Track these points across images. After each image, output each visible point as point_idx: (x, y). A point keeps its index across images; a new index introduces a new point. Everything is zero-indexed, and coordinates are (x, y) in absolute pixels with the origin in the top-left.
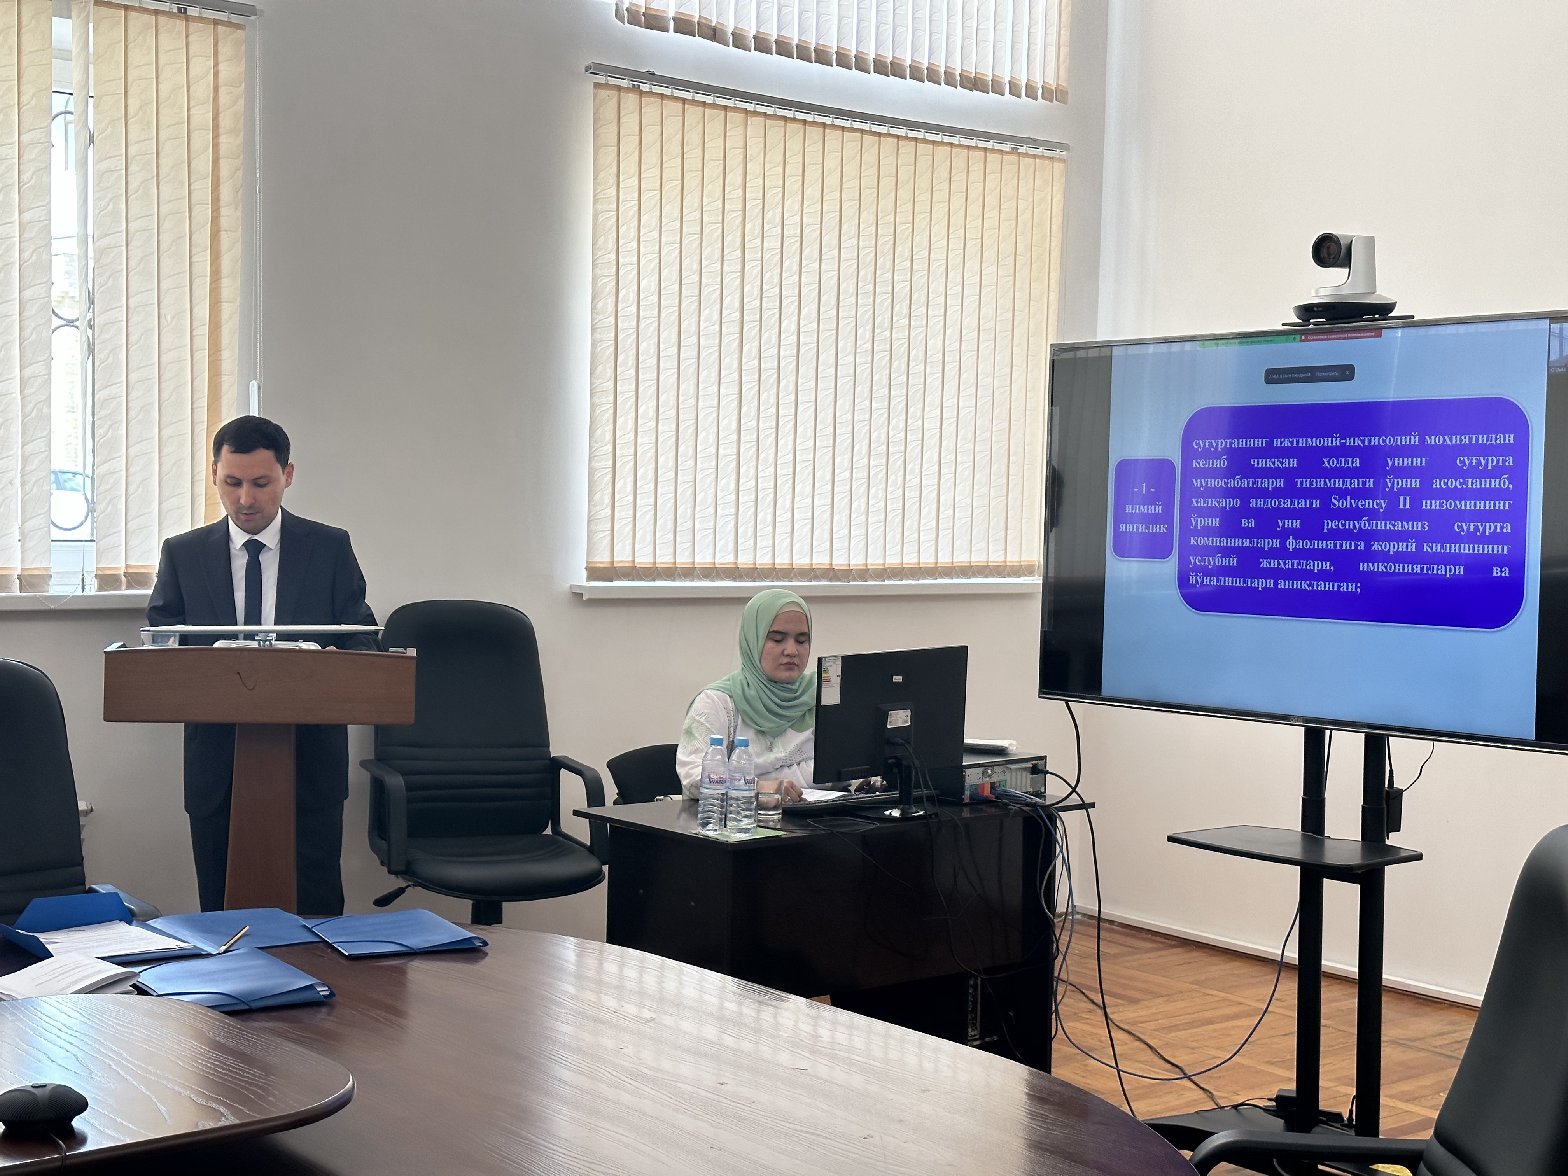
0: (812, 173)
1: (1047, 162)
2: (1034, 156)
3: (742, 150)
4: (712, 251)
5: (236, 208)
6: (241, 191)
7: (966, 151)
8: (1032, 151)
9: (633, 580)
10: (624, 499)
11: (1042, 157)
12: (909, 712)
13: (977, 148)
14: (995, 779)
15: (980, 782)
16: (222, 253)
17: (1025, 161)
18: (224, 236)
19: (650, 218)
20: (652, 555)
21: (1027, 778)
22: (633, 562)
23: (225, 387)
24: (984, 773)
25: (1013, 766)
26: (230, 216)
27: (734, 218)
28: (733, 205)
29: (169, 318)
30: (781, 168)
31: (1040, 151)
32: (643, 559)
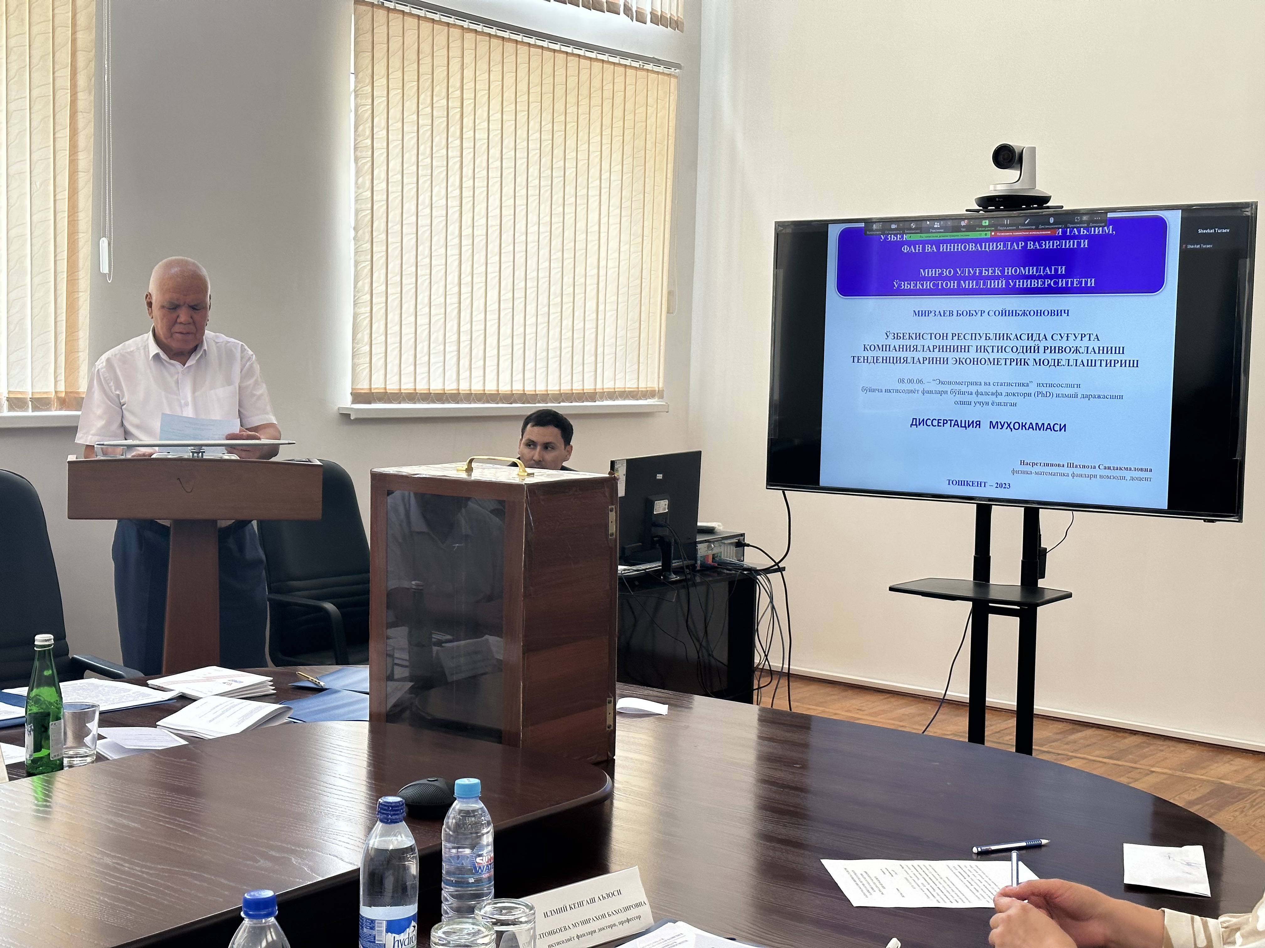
0: (509, 79)
1: (666, 77)
2: (658, 73)
3: (460, 59)
4: (440, 140)
5: (90, 93)
6: (93, 79)
7: (612, 66)
8: (656, 69)
9: (385, 403)
10: (379, 339)
11: (663, 73)
12: (666, 502)
13: (619, 64)
14: (716, 551)
15: (705, 554)
16: (79, 131)
17: (652, 76)
18: (80, 116)
19: (395, 112)
20: (398, 383)
21: (733, 549)
22: (385, 389)
23: (81, 243)
24: (709, 547)
25: (726, 542)
26: (85, 100)
27: (455, 113)
28: (455, 103)
29: (38, 184)
30: (487, 75)
31: (661, 69)
32: (392, 387)
